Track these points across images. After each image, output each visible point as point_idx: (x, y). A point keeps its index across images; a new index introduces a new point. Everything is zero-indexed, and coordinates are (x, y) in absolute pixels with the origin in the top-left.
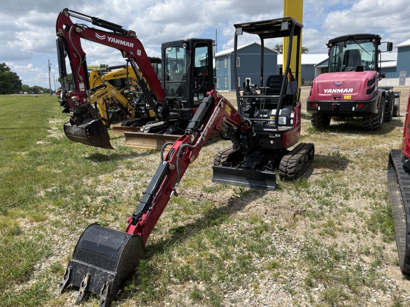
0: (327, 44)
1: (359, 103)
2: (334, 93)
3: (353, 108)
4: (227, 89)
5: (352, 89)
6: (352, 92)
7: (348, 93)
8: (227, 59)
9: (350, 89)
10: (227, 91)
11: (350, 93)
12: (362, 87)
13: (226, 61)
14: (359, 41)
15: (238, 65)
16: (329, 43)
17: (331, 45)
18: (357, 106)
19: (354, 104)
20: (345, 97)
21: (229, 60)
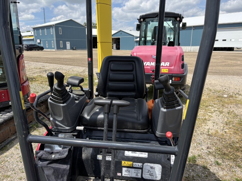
0: (138, 19)
1: (175, 77)
2: (152, 66)
3: (171, 81)
4: (54, 48)
5: (169, 63)
6: (168, 65)
7: (165, 66)
8: (53, 28)
9: (166, 63)
10: (54, 50)
11: (167, 66)
12: (178, 62)
13: (51, 29)
14: (169, 18)
15: (60, 33)
16: (140, 19)
17: (142, 20)
18: (173, 79)
19: (171, 77)
20: (162, 70)
21: (54, 29)
